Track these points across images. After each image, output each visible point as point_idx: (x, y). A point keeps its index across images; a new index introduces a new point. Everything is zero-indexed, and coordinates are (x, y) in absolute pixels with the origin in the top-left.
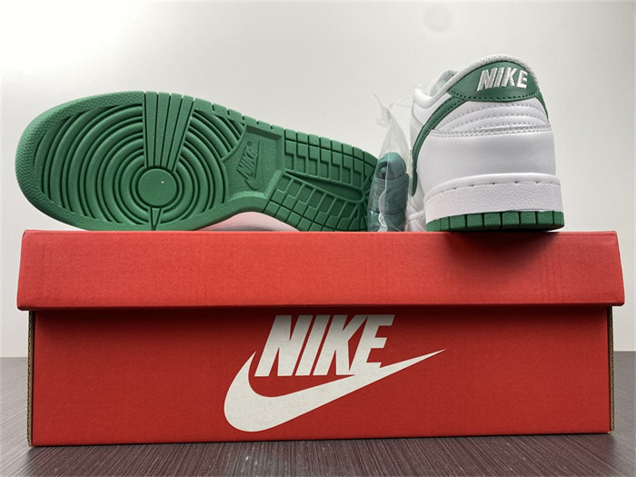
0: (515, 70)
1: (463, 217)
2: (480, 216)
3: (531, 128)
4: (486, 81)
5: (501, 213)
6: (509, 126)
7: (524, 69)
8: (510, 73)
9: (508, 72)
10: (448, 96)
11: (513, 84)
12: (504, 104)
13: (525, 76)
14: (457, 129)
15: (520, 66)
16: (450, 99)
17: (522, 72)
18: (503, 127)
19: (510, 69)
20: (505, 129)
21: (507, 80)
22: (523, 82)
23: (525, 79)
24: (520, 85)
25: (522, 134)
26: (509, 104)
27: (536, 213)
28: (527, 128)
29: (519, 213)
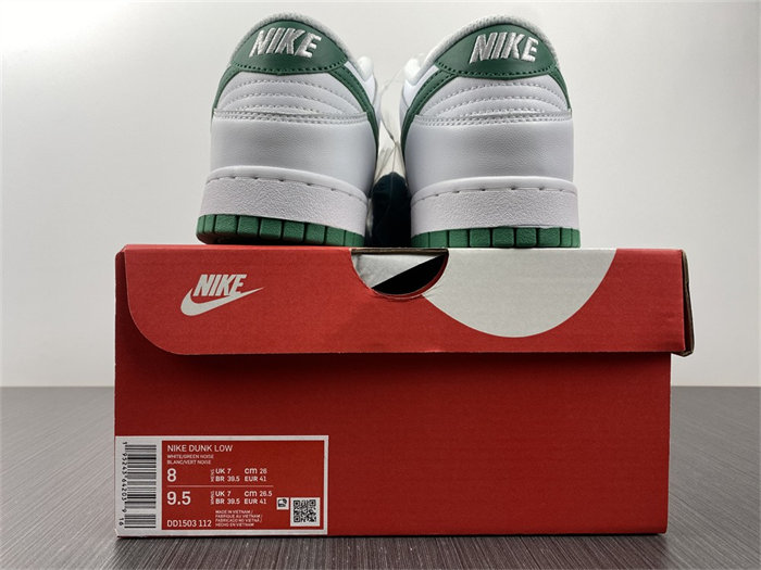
0: (521, 36)
1: (445, 234)
2: (464, 233)
3: (538, 116)
4: (481, 50)
5: (491, 230)
6: (506, 112)
7: (535, 35)
8: (514, 40)
9: (512, 39)
10: (435, 69)
11: (517, 55)
12: (503, 83)
13: (533, 45)
14: (443, 115)
15: (530, 31)
16: (436, 74)
17: (531, 40)
18: (500, 113)
19: (514, 34)
20: (501, 117)
21: (509, 49)
22: (531, 53)
23: (534, 50)
24: (526, 56)
25: (524, 123)
26: (511, 83)
27: (538, 230)
28: (531, 115)
29: (515, 229)
